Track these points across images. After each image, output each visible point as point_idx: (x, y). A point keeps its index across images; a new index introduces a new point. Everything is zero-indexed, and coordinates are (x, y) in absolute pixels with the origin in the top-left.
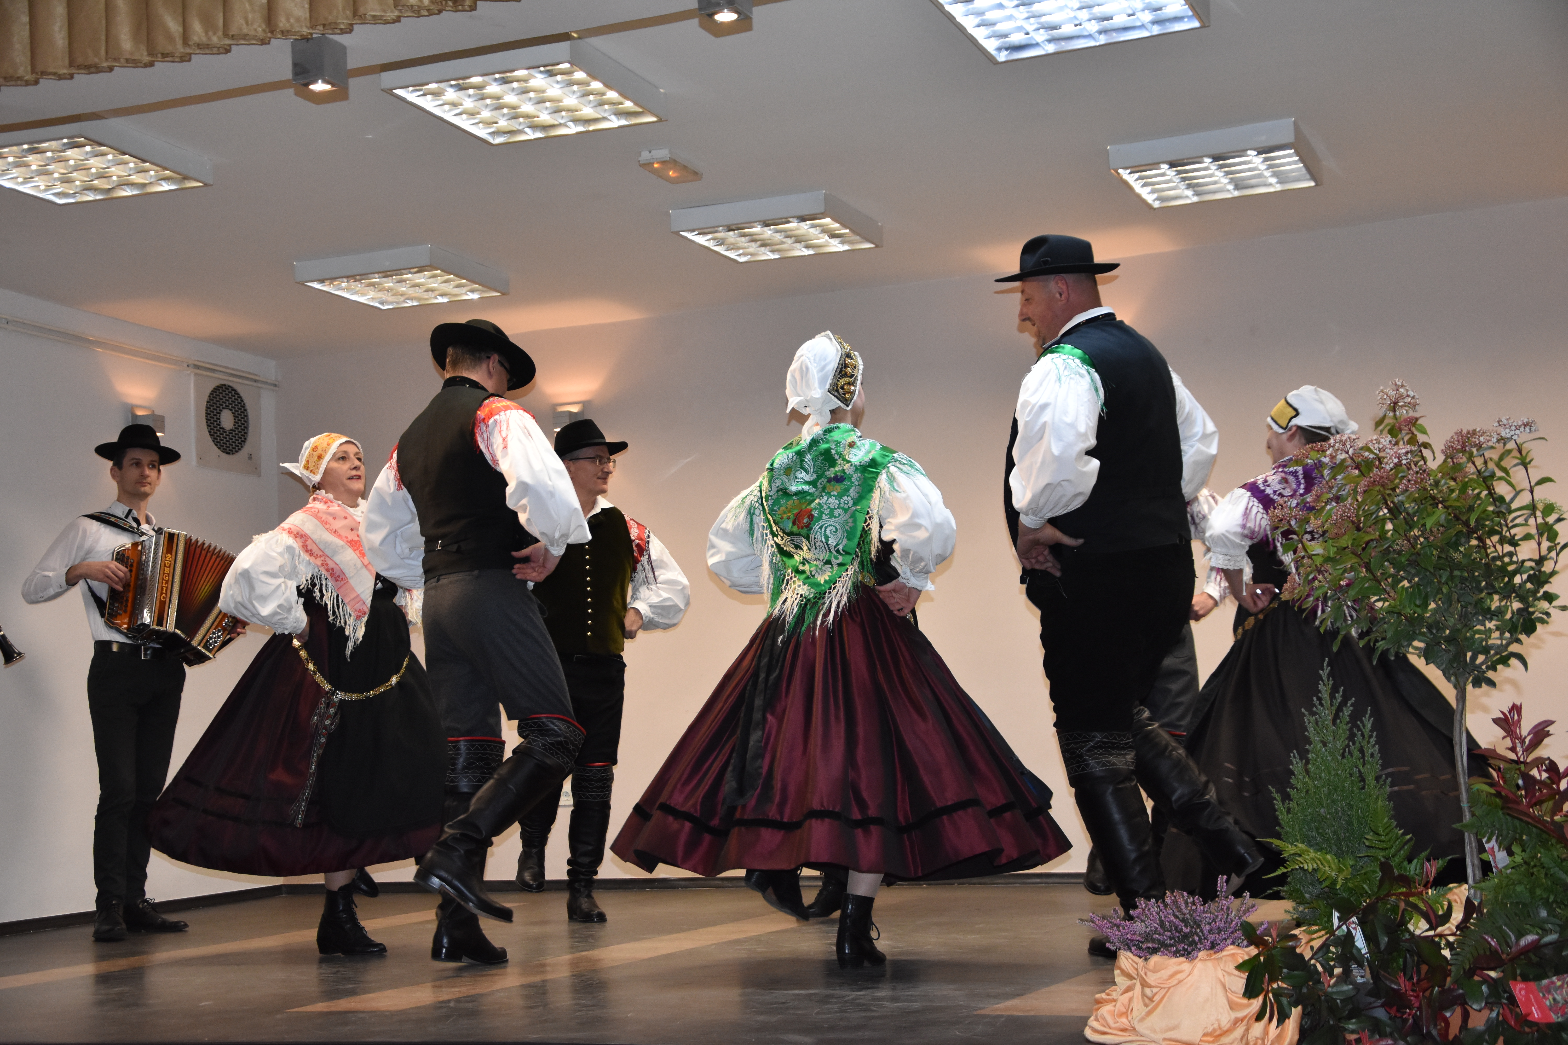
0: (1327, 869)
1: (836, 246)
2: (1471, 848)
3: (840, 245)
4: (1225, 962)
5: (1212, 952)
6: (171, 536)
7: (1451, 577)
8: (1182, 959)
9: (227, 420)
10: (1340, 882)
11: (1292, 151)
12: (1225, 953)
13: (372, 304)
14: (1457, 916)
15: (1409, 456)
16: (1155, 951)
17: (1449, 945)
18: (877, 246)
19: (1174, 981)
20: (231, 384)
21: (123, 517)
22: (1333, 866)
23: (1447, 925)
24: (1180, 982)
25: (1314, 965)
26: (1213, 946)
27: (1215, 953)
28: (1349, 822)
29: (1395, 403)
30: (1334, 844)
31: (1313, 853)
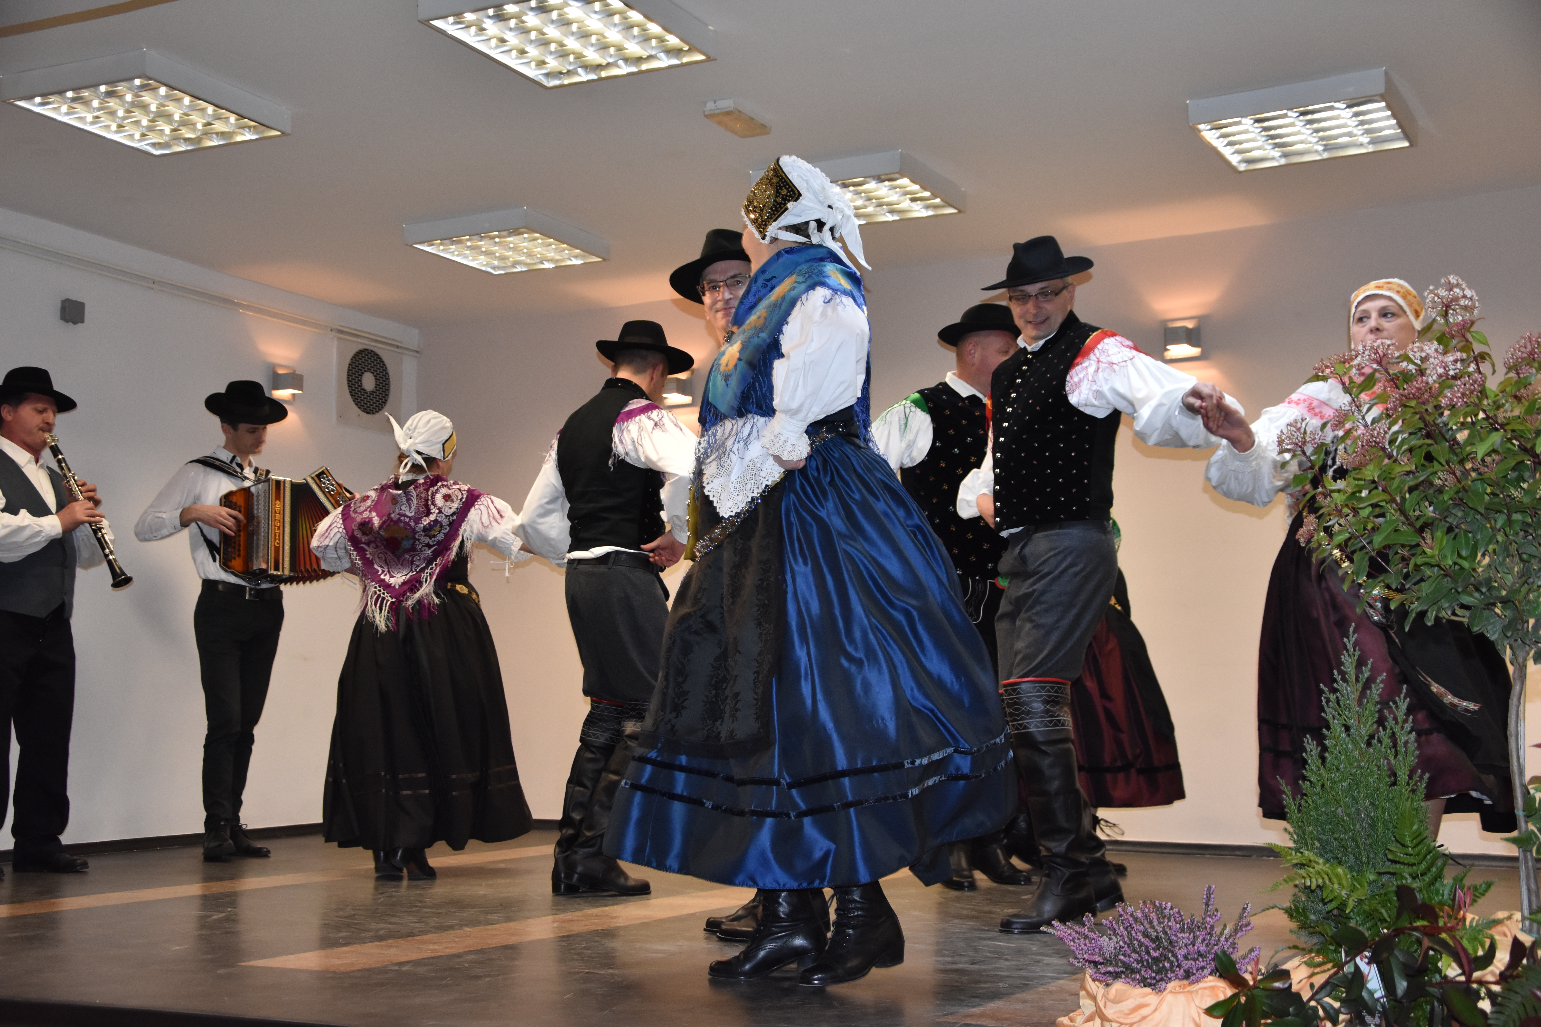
0: (1336, 886)
1: (919, 211)
2: (1527, 868)
3: (923, 210)
4: (1202, 996)
5: (1186, 982)
6: (278, 483)
7: (1510, 522)
8: (1148, 990)
9: (368, 382)
10: (1351, 904)
11: (1383, 104)
12: (1201, 985)
13: (483, 268)
14: (1502, 958)
15: (1459, 365)
16: (1116, 976)
17: (1491, 995)
18: (960, 211)
19: (1136, 1017)
20: (372, 348)
21: (228, 462)
22: (1344, 883)
23: (1490, 968)
24: (1144, 1018)
25: (1315, 1009)
26: (1188, 975)
27: (1192, 983)
28: (1373, 826)
29: (1448, 307)
30: (1351, 853)
31: (1321, 865)
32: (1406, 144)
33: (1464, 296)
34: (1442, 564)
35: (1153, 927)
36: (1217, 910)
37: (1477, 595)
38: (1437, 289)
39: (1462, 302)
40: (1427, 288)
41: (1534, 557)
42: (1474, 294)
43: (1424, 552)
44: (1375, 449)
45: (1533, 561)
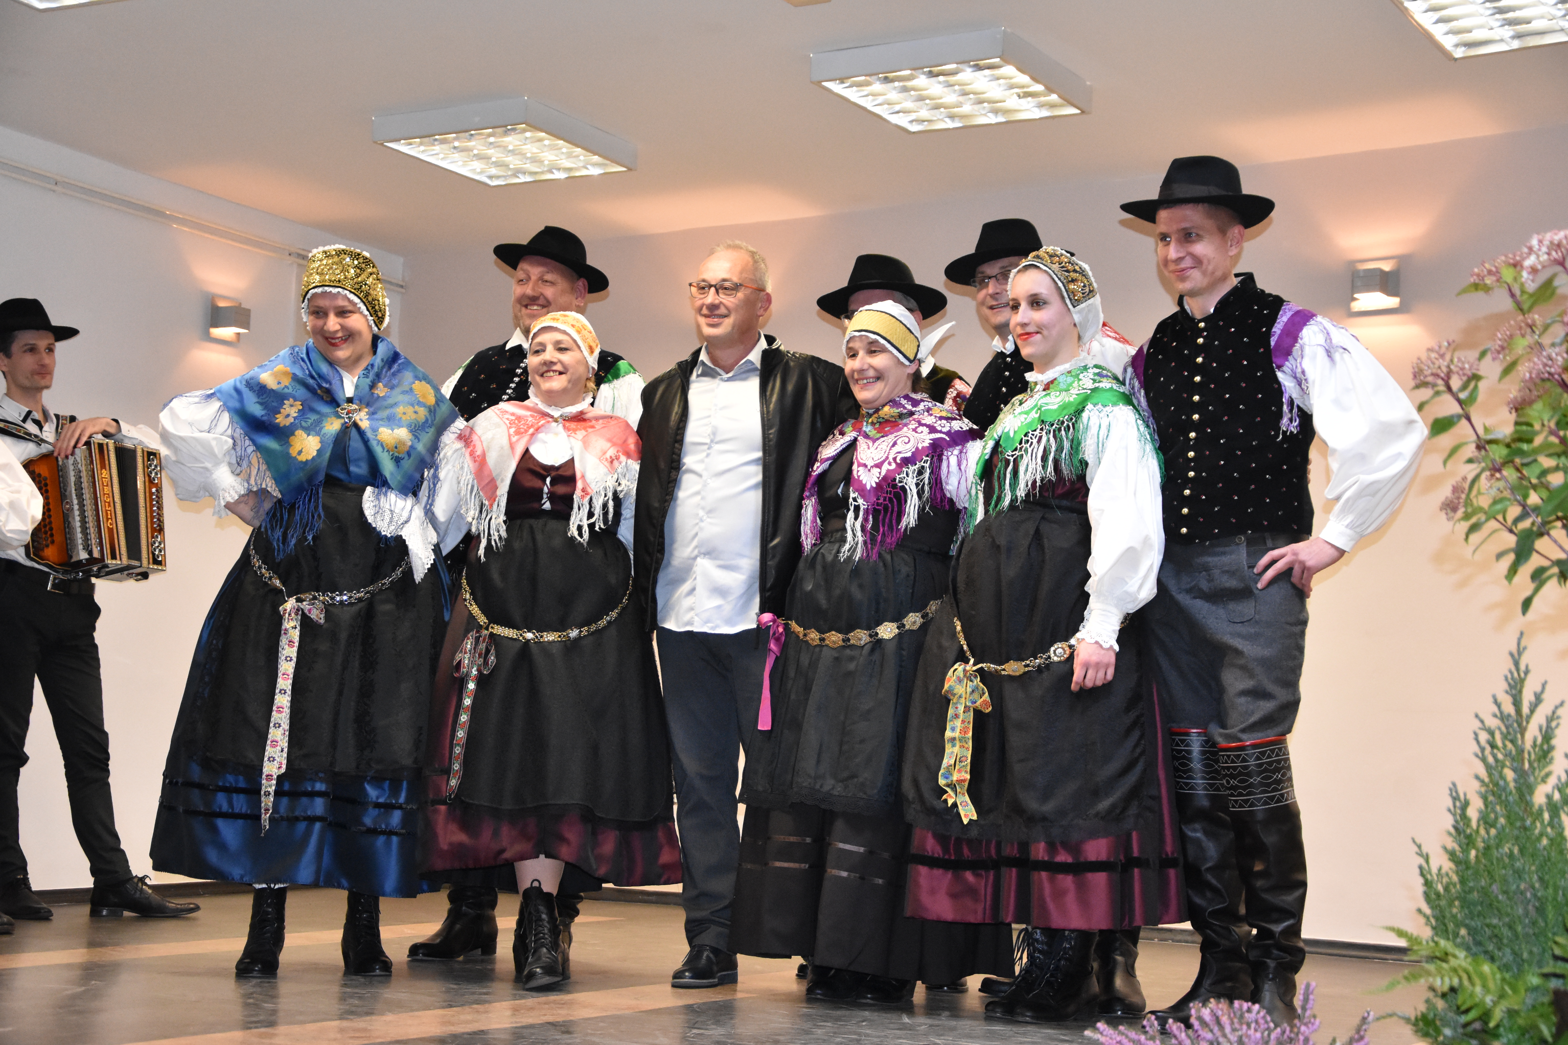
0: (1478, 989)
1: (1029, 111)
3: (1036, 110)
10: (1498, 1014)
13: (477, 177)
18: (1083, 112)
21: (19, 421)
22: (1491, 985)
28: (1541, 911)
30: (1507, 946)
31: (1461, 958)
35: (1225, 1036)
36: (1315, 1017)
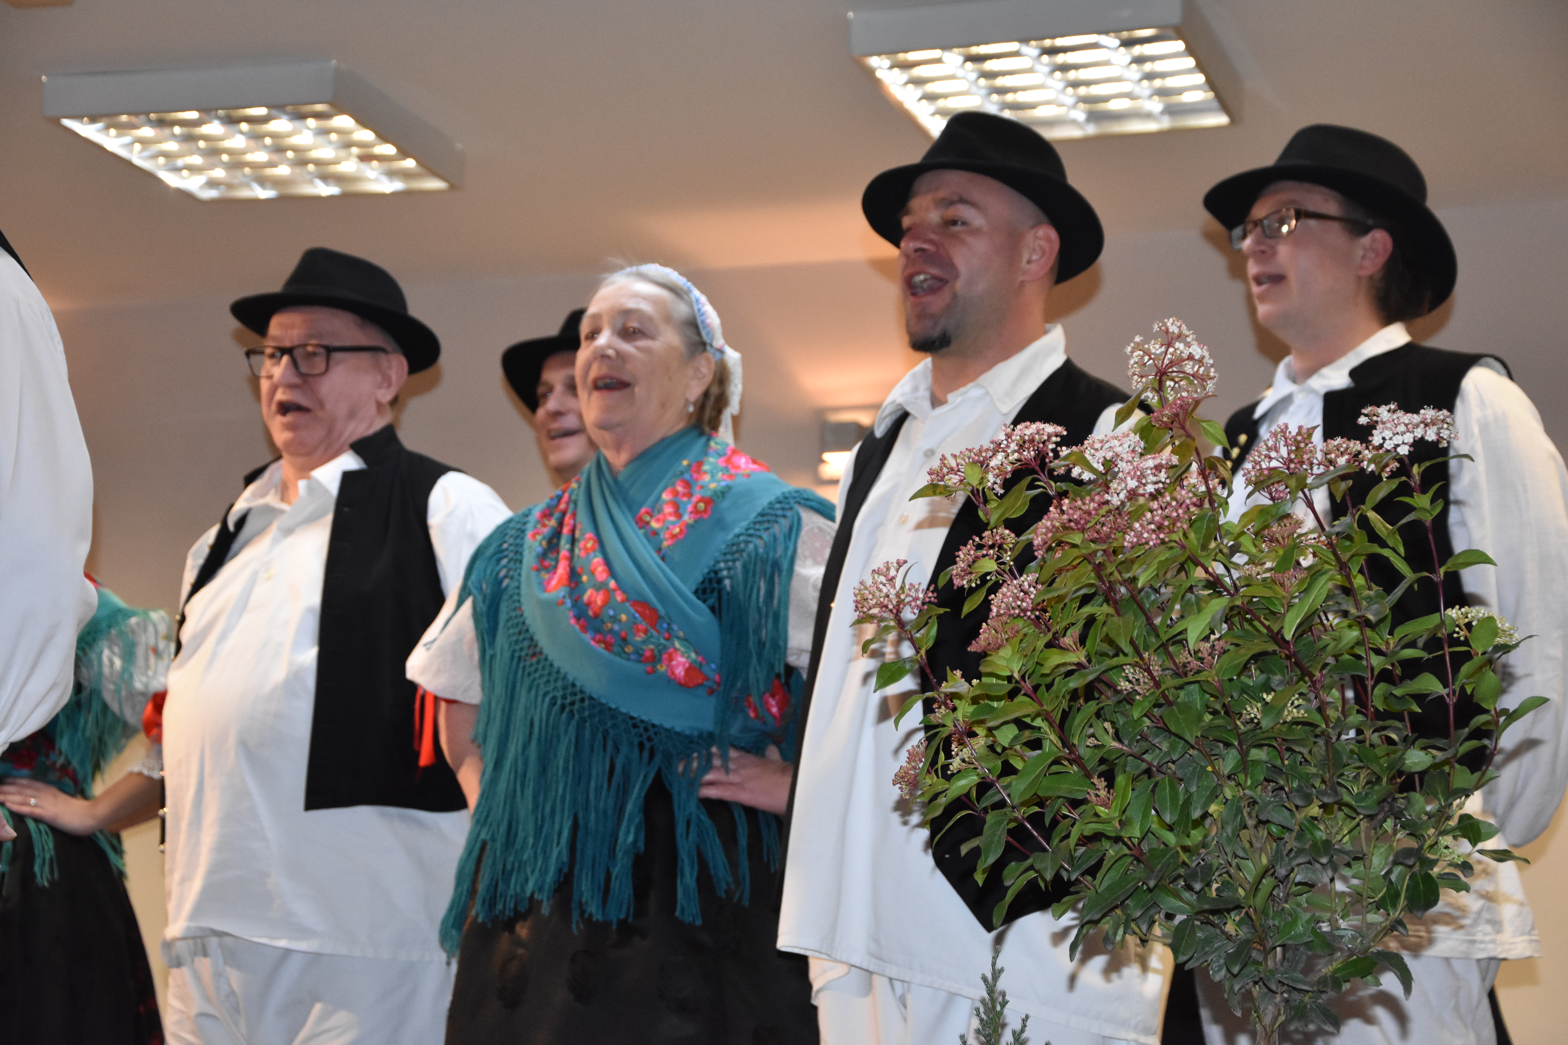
1: (380, 181)
3: (386, 179)
11: (1182, 45)
18: (454, 187)
29: (1162, 374)
32: (1222, 120)
33: (1191, 357)
34: (1125, 834)
37: (1187, 895)
38: (1147, 341)
39: (1189, 368)
40: (1132, 340)
41: (1290, 830)
42: (1206, 354)
43: (1097, 815)
44: (1020, 623)
45: (1287, 836)
